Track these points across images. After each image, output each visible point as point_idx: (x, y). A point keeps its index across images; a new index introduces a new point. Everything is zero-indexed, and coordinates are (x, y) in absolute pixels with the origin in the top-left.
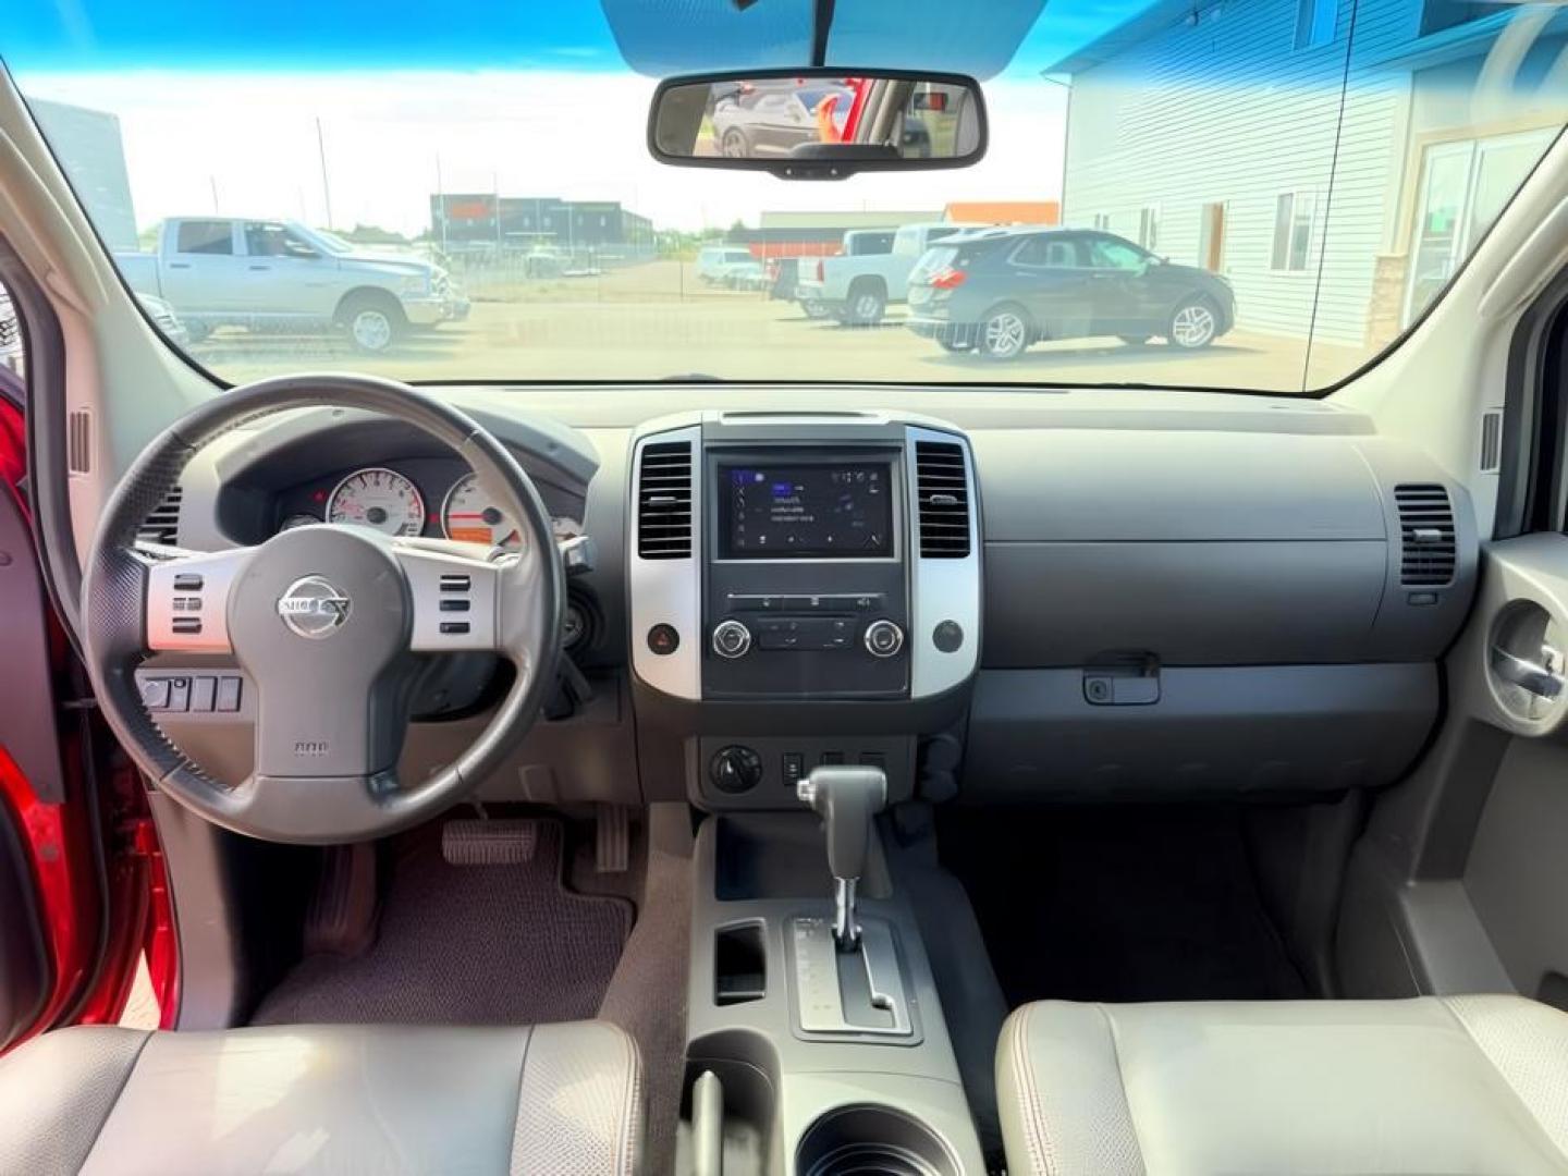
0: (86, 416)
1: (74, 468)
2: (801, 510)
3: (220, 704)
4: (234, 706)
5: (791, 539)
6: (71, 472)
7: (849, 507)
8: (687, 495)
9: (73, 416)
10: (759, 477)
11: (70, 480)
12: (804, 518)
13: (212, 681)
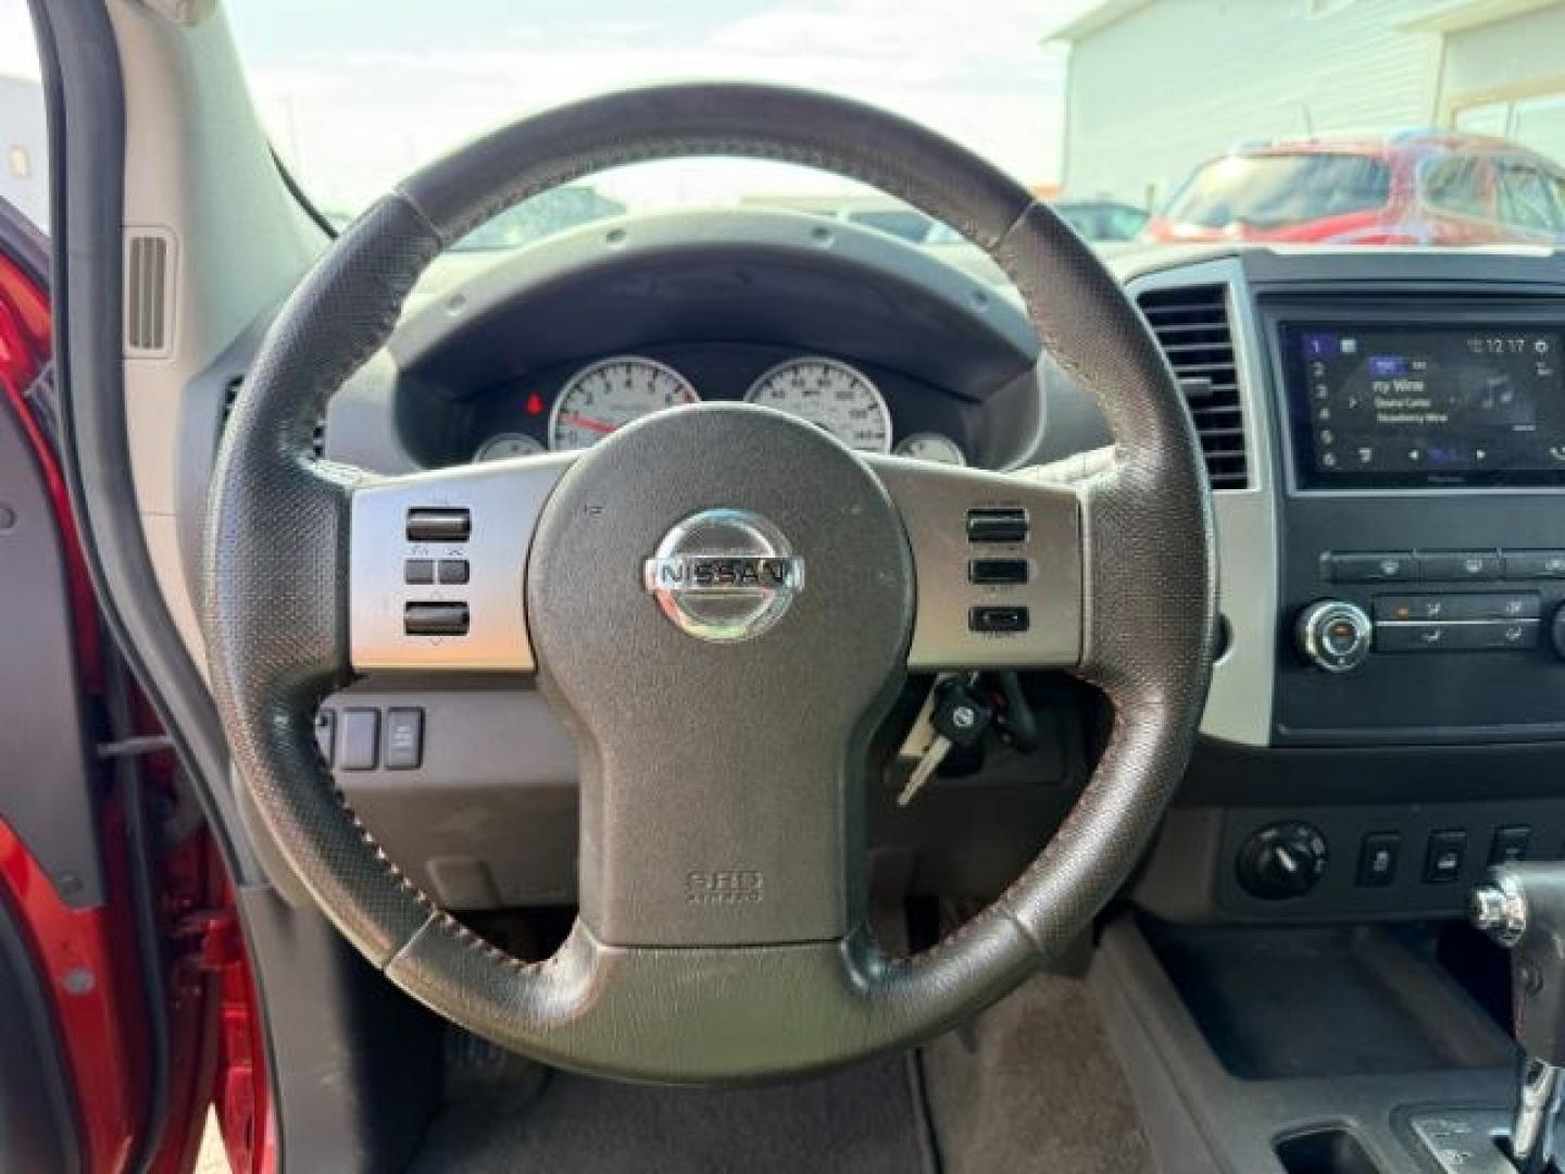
0: (161, 244)
1: (135, 343)
2: (1425, 403)
3: (388, 756)
4: (410, 757)
5: (1414, 455)
6: (128, 349)
7: (1506, 398)
8: (1230, 376)
9: (136, 242)
10: (1348, 345)
11: (128, 364)
12: (1432, 418)
13: (370, 718)
